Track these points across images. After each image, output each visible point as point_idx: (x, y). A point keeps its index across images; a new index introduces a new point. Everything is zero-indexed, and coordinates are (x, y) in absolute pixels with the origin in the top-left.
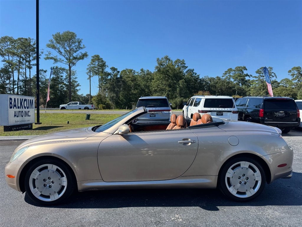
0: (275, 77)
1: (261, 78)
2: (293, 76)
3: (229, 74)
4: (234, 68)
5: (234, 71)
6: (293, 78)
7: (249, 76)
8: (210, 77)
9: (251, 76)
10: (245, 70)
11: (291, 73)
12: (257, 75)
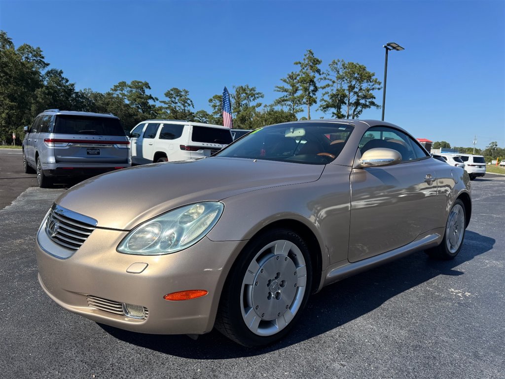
0: (192, 106)
1: (173, 105)
2: (215, 109)
3: (122, 91)
4: (129, 83)
5: (130, 87)
6: (214, 111)
7: (153, 99)
8: (94, 91)
9: (157, 100)
10: (147, 88)
11: (213, 104)
12: (167, 99)
